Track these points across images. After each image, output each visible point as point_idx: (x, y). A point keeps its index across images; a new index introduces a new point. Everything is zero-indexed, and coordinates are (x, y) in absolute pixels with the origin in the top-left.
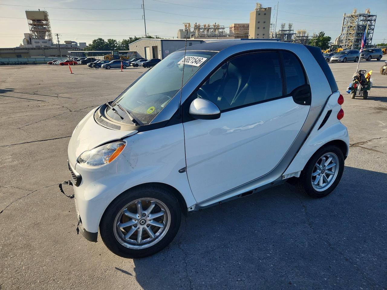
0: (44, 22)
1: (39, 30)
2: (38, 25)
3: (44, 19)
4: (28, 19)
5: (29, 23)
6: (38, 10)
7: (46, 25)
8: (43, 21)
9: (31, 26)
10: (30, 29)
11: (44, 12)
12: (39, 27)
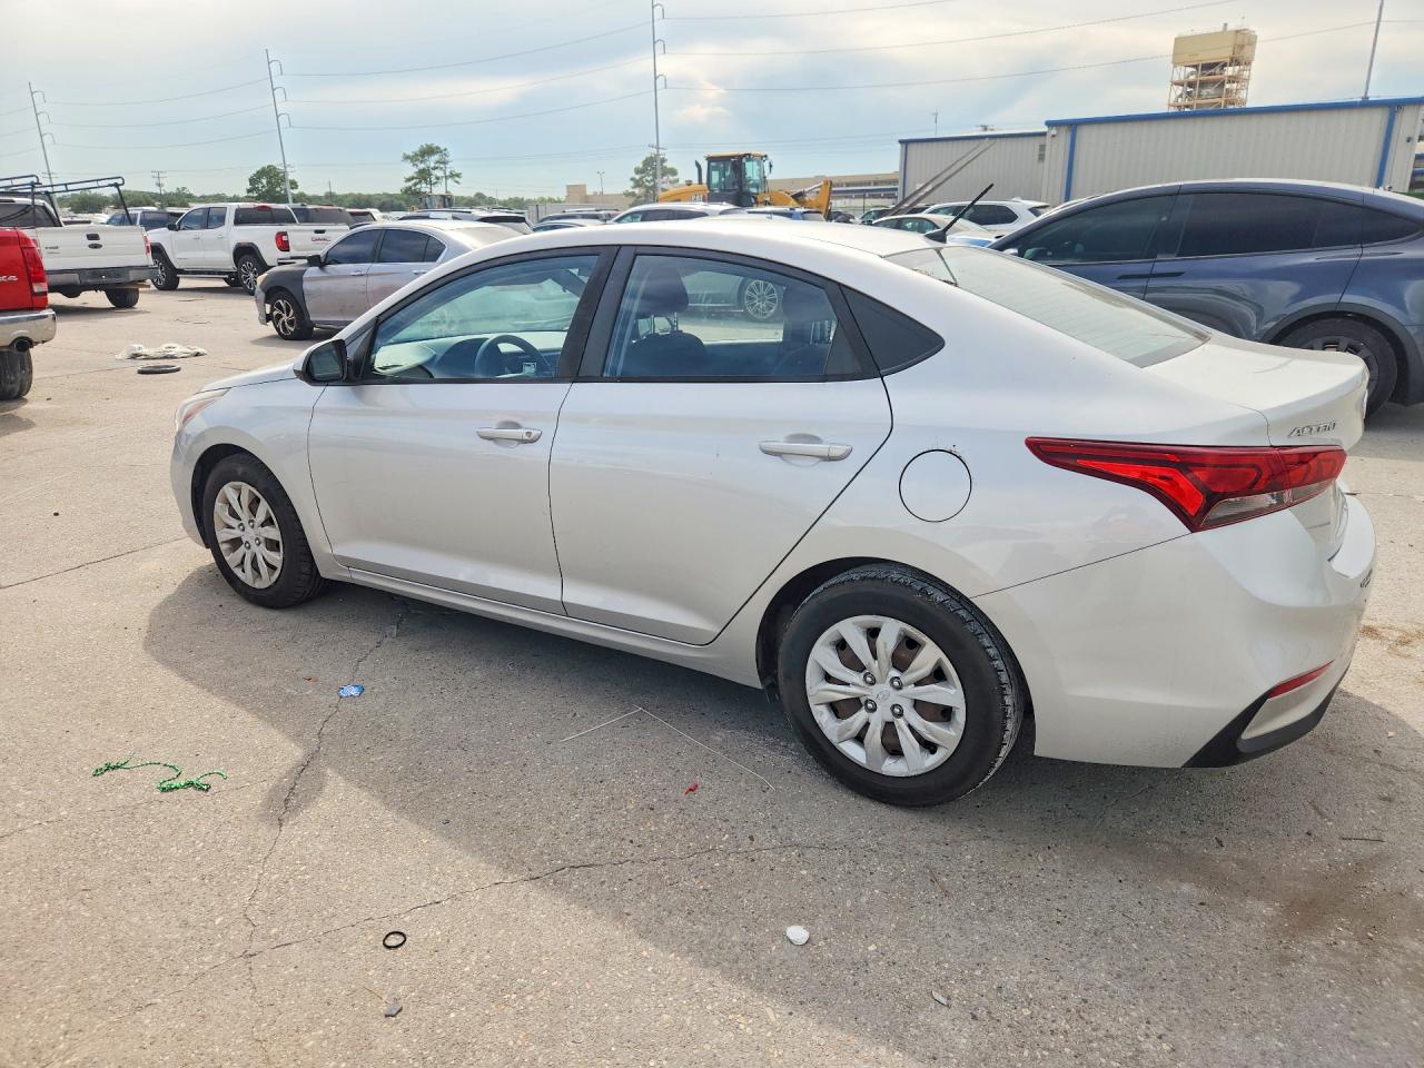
0: (1230, 71)
1: (1200, 101)
2: (1203, 84)
3: (1228, 61)
4: (1175, 64)
5: (1176, 79)
6: (1220, 29)
7: (1232, 79)
8: (1225, 65)
9: (1179, 90)
10: (1171, 102)
11: (1237, 31)
12: (1204, 92)
